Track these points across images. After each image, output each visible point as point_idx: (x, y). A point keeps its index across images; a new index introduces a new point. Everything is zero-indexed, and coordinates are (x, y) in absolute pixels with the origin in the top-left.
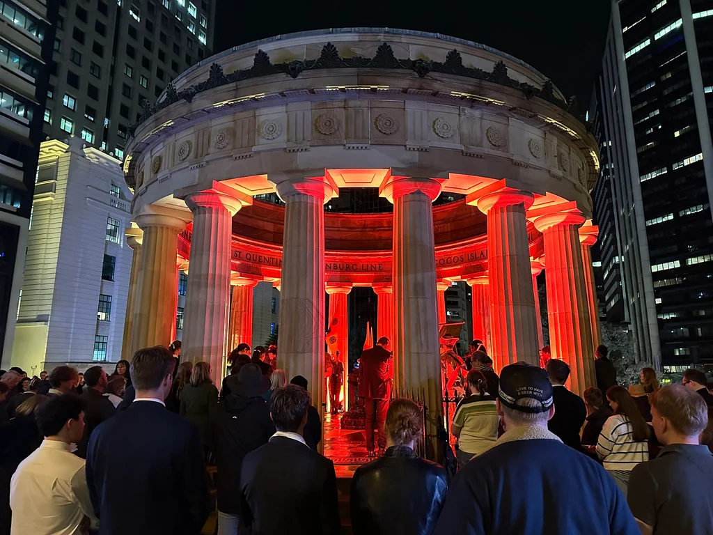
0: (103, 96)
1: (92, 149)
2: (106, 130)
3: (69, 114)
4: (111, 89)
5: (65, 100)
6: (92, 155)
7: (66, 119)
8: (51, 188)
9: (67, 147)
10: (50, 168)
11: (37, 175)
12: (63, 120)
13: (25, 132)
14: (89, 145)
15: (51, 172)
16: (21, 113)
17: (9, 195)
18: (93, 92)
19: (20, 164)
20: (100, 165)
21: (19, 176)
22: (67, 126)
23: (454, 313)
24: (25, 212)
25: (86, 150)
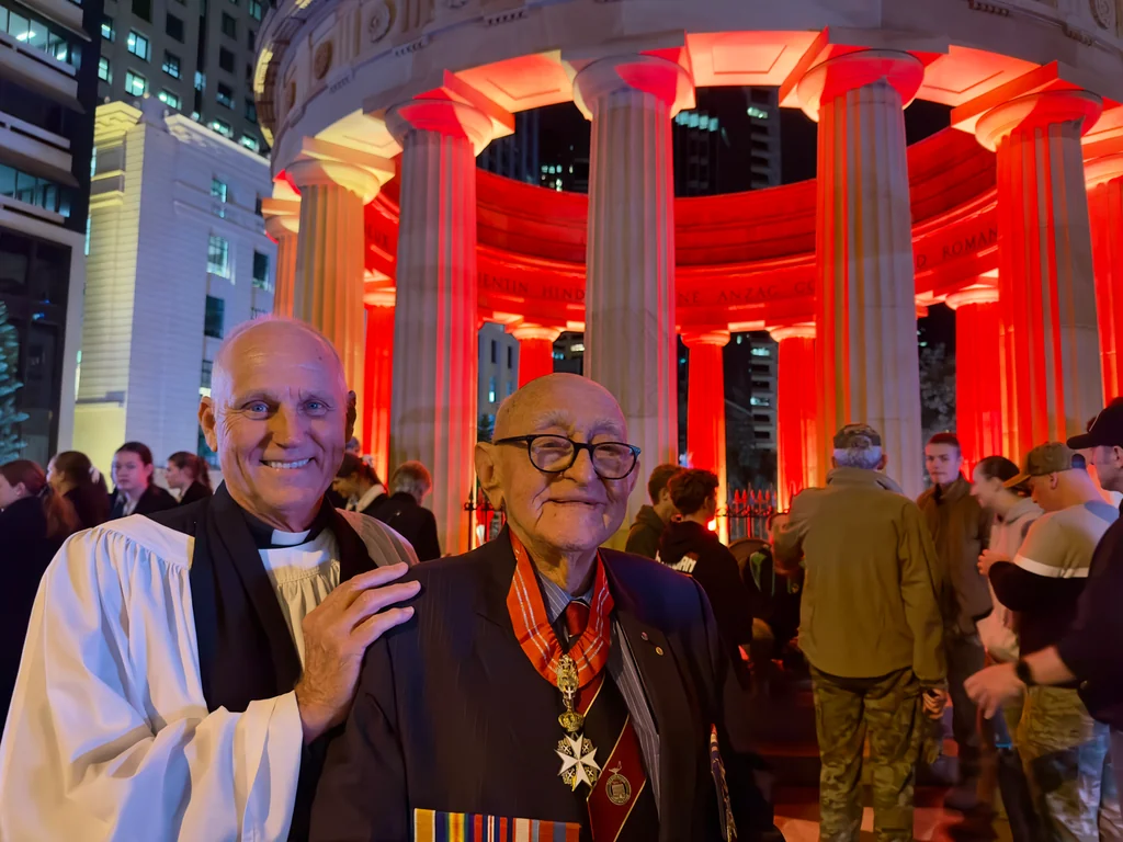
0: (191, 32)
1: (180, 118)
2: (198, 94)
3: (138, 65)
4: (203, 21)
5: (131, 42)
6: (178, 128)
7: (134, 75)
8: (115, 185)
9: (138, 114)
10: (113, 151)
11: (93, 164)
12: (129, 76)
13: (70, 88)
14: (173, 111)
15: (116, 158)
16: (62, 56)
17: (51, 196)
18: (174, 27)
19: (65, 143)
20: (192, 145)
21: (63, 162)
22: (136, 85)
23: (762, 400)
24: (77, 223)
25: (169, 120)
